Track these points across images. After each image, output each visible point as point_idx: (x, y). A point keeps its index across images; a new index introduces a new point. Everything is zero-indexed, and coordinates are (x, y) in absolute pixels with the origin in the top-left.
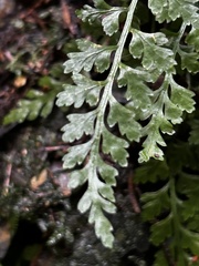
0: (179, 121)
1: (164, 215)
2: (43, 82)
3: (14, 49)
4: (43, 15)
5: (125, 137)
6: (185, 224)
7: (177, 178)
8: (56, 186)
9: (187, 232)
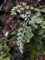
0: (32, 37)
1: (30, 48)
2: (15, 30)
3: (12, 25)
4: (16, 21)
5: (25, 40)
6: (32, 49)
7: (32, 43)
8: (16, 43)
9: (33, 50)
